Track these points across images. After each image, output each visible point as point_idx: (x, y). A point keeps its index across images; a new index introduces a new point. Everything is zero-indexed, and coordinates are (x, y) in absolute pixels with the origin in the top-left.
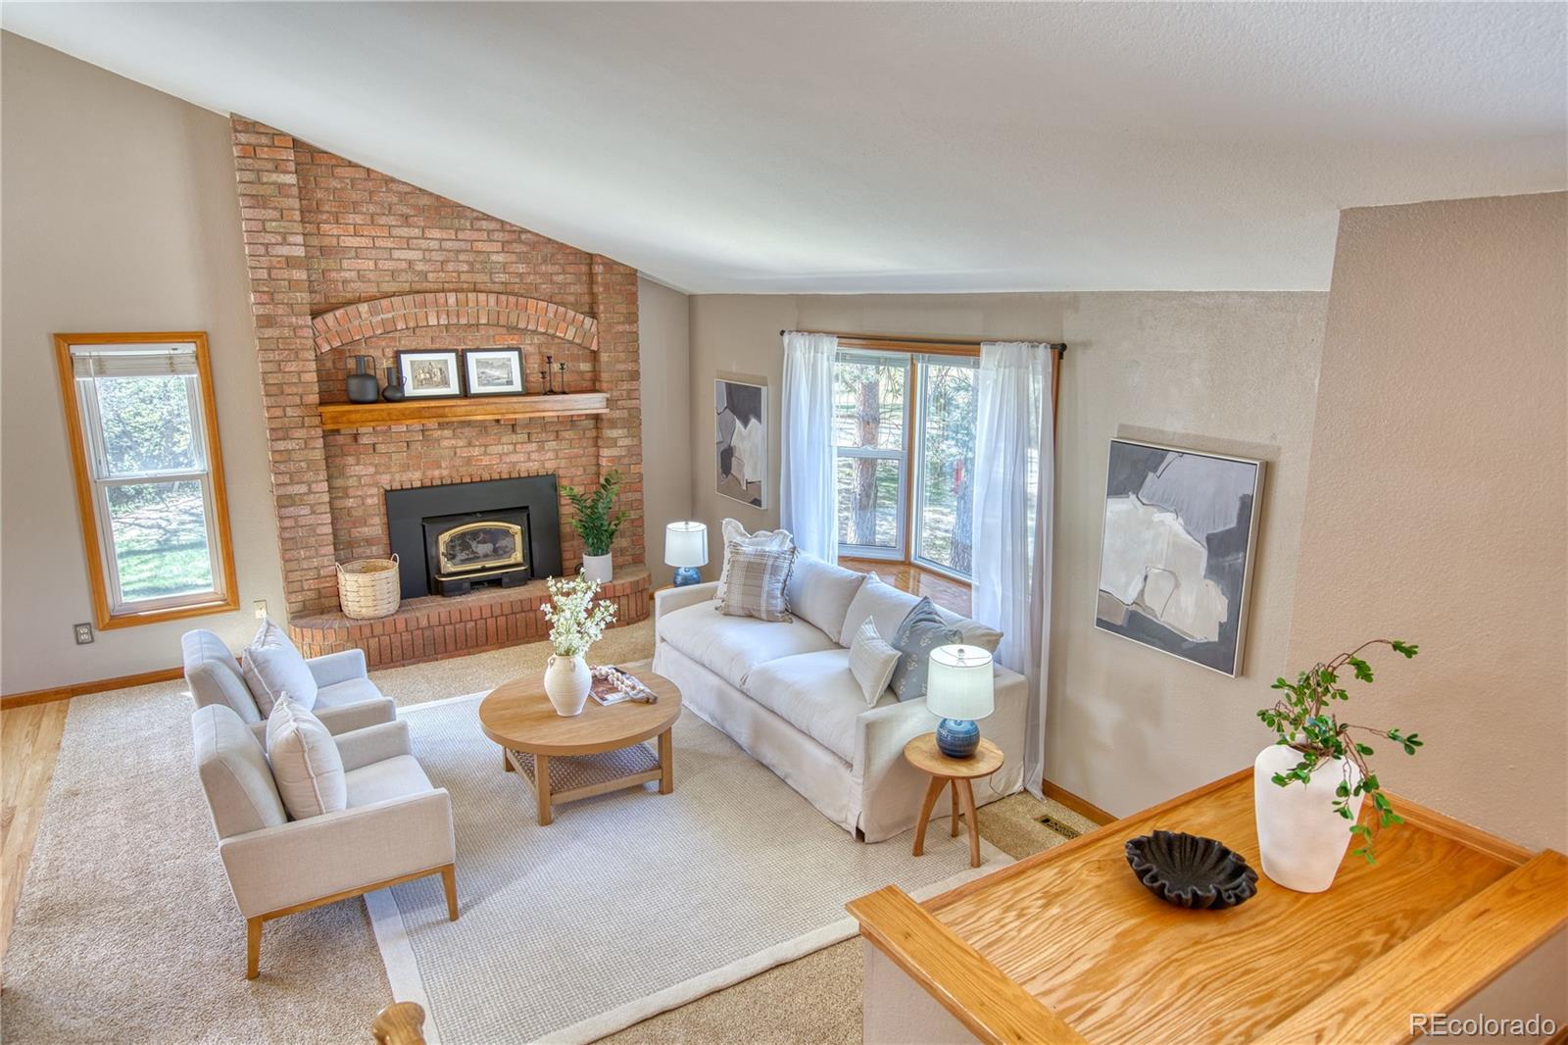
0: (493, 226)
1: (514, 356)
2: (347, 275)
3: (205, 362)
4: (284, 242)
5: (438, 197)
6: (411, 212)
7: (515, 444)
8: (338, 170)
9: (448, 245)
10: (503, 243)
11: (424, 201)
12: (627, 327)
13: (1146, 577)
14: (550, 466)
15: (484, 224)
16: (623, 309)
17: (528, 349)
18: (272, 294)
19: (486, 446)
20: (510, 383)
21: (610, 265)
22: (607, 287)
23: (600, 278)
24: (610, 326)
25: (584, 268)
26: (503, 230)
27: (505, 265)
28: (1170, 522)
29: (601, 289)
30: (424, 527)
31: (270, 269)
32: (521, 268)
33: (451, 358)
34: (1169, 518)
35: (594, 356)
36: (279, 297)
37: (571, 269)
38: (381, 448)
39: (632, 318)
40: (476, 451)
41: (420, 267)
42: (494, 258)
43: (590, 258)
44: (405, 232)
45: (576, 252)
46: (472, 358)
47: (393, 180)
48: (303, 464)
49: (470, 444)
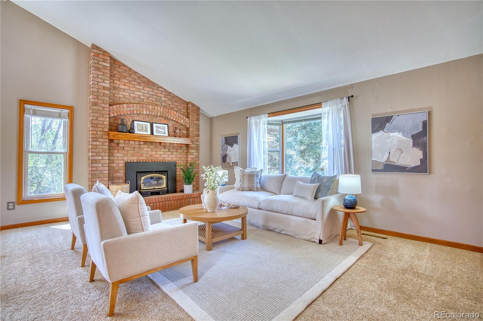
0: (163, 90)
1: (166, 126)
2: (121, 96)
3: (71, 116)
4: (103, 82)
5: (149, 80)
6: (140, 82)
7: (165, 152)
8: (121, 67)
9: (150, 93)
10: (165, 95)
11: (144, 80)
12: (197, 122)
13: (390, 153)
14: (174, 159)
15: (160, 89)
16: (196, 117)
17: (170, 125)
18: (98, 96)
19: (156, 151)
20: (165, 133)
21: (193, 105)
22: (192, 111)
23: (190, 108)
24: (193, 121)
25: (186, 106)
26: (165, 91)
27: (165, 101)
28: (397, 135)
29: (191, 111)
30: (137, 174)
31: (98, 89)
32: (169, 103)
33: (149, 124)
34: (396, 134)
35: (188, 129)
36: (100, 97)
37: (182, 105)
38: (126, 148)
39: (198, 120)
40: (154, 153)
41: (142, 97)
42: (162, 98)
43: (188, 103)
44: (138, 87)
45: (184, 101)
46: (154, 125)
47: (137, 73)
48: (101, 150)
49: (152, 151)
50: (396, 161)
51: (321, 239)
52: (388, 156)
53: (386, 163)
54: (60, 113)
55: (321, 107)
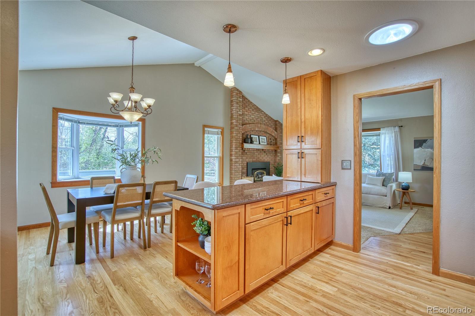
0: (264, 113)
1: (265, 137)
2: (245, 119)
3: (222, 133)
4: (240, 111)
5: (257, 107)
6: (254, 109)
7: (264, 155)
8: (245, 100)
9: (258, 115)
10: (265, 116)
11: (256, 107)
12: (281, 134)
13: (425, 160)
14: (269, 160)
15: (263, 113)
16: (280, 131)
17: (267, 137)
18: (237, 121)
19: (261, 155)
20: (265, 143)
21: (279, 122)
23: (277, 125)
24: (279, 134)
25: (275, 123)
26: (265, 114)
27: (265, 120)
29: (278, 127)
30: (252, 170)
31: (237, 116)
32: (267, 121)
33: (257, 137)
34: (429, 150)
35: (276, 139)
36: (238, 121)
37: (273, 123)
38: (248, 153)
40: (260, 156)
41: (254, 119)
42: (264, 119)
43: (276, 121)
44: (252, 112)
45: (273, 120)
46: (260, 137)
47: (252, 103)
48: (239, 155)
49: (259, 155)
50: (429, 165)
51: (390, 206)
52: (424, 162)
53: (422, 166)
54: (218, 132)
55: (380, 130)
